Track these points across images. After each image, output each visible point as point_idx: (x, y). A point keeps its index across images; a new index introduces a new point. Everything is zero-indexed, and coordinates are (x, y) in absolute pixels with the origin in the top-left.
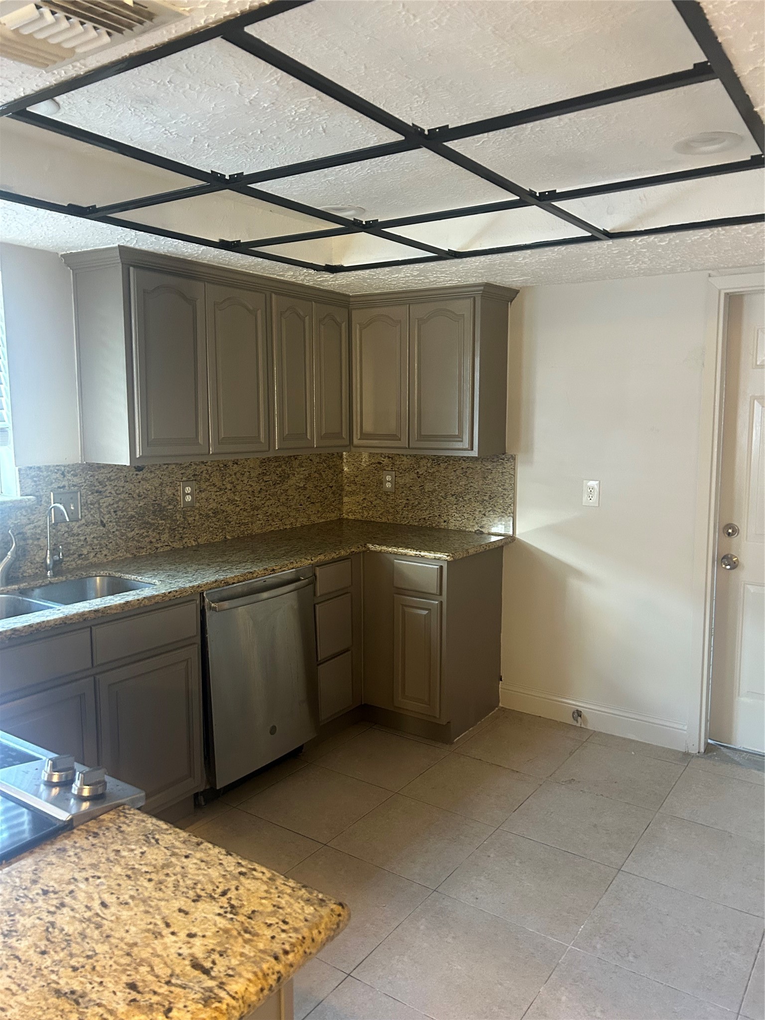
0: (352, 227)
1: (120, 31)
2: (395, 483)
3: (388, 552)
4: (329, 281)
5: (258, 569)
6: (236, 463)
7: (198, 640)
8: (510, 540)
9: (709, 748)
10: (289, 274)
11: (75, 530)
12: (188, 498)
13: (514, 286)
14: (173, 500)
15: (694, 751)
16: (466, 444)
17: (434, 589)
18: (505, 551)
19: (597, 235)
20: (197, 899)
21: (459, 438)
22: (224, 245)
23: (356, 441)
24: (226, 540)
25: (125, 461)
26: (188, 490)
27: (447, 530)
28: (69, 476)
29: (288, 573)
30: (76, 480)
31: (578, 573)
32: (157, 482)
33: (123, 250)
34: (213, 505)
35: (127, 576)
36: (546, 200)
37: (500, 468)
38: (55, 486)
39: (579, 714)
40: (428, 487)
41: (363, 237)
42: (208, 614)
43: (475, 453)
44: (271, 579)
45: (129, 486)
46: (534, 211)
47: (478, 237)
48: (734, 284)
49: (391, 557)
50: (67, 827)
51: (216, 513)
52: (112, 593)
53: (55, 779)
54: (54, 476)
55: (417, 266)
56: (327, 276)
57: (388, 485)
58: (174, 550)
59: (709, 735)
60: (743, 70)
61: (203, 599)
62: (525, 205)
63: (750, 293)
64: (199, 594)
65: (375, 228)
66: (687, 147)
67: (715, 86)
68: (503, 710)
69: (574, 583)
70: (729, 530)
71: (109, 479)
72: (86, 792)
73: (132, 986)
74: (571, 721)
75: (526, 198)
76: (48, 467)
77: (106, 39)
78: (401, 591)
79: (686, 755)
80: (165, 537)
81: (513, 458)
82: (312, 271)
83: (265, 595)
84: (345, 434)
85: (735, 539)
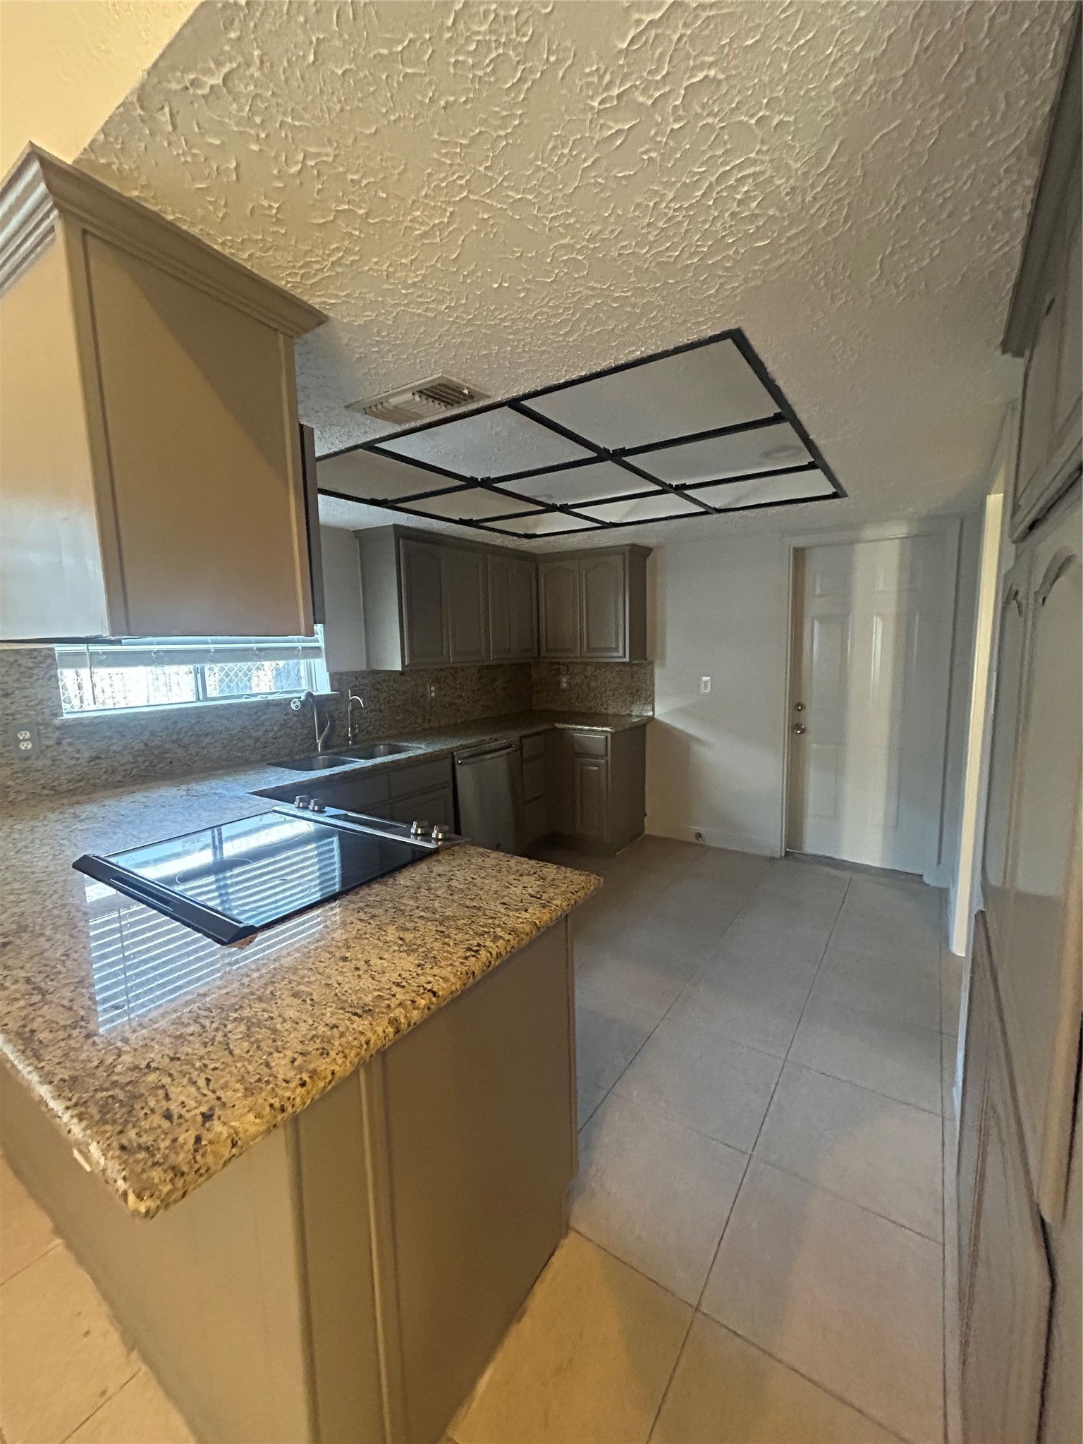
0: (551, 508)
1: (452, 405)
2: (569, 683)
3: (569, 729)
4: (525, 544)
5: (486, 738)
6: (462, 670)
7: (451, 784)
8: (652, 719)
9: (787, 854)
10: (499, 540)
11: (365, 715)
12: (433, 694)
13: (651, 546)
14: (424, 696)
15: (777, 855)
16: (621, 654)
17: (602, 752)
18: (648, 726)
19: (709, 511)
20: (521, 875)
21: (616, 649)
22: (462, 522)
23: (543, 654)
24: (456, 723)
25: (398, 667)
26: (433, 688)
27: (607, 714)
28: (359, 679)
29: (503, 742)
30: (366, 681)
31: (697, 740)
32: (413, 683)
33: (396, 527)
34: (448, 699)
35: (402, 744)
36: (680, 489)
37: (644, 670)
38: (351, 685)
39: (699, 835)
40: (593, 685)
41: (557, 515)
42: (457, 767)
43: (627, 659)
44: (493, 745)
45: (396, 686)
46: (671, 496)
47: (627, 515)
48: (800, 542)
49: (571, 732)
50: (436, 852)
51: (451, 704)
52: (391, 753)
53: (419, 832)
54: (350, 679)
55: (586, 533)
56: (525, 541)
57: (565, 685)
58: (425, 730)
59: (788, 846)
60: (803, 417)
61: (453, 757)
62: (667, 492)
63: (811, 547)
64: (451, 754)
65: (565, 509)
66: (767, 455)
67: (786, 426)
68: (648, 836)
69: (695, 747)
70: (798, 707)
71: (384, 681)
72: (440, 836)
73: (504, 904)
74: (694, 841)
75: (666, 489)
76: (346, 673)
77: (444, 408)
78: (579, 754)
79: (772, 859)
80: (419, 720)
81: (652, 663)
82: (515, 538)
83: (488, 756)
84: (535, 649)
85: (803, 713)
